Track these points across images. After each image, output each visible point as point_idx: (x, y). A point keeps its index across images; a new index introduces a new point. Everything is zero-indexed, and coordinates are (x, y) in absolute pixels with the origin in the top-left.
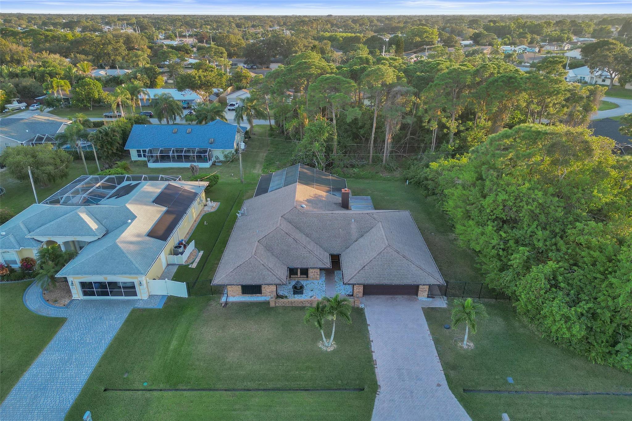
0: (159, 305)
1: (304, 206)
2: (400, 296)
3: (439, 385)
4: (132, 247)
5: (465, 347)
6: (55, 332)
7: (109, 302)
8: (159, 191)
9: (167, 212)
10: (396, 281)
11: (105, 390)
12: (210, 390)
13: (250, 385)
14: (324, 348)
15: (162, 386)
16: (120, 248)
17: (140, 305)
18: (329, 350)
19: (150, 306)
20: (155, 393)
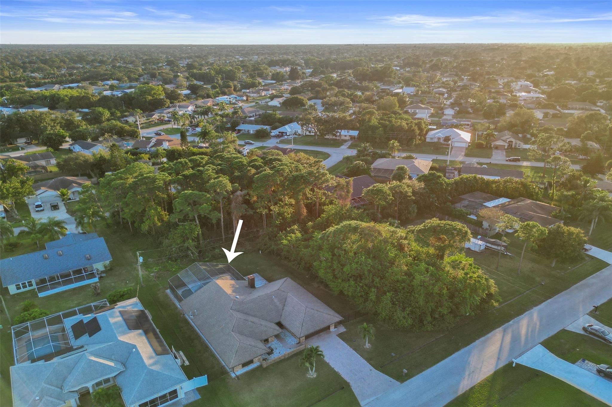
0: (197, 397)
1: (237, 296)
4: (158, 366)
5: (368, 347)
8: (121, 318)
9: (145, 333)
10: (322, 326)
14: (312, 377)
16: (155, 371)
17: (185, 402)
18: (315, 377)
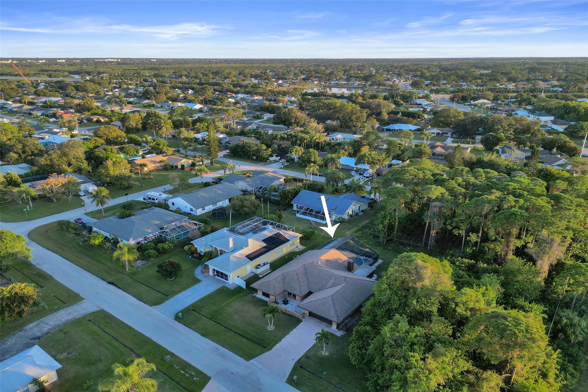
0: (232, 288)
1: (320, 263)
2: (325, 323)
3: (293, 360)
4: (235, 260)
5: (323, 353)
6: (194, 285)
7: (219, 280)
8: (271, 235)
9: (264, 247)
10: (319, 314)
11: (193, 310)
12: (220, 325)
13: (232, 328)
14: (268, 328)
15: (208, 316)
17: (227, 285)
19: (229, 287)
20: (204, 317)
